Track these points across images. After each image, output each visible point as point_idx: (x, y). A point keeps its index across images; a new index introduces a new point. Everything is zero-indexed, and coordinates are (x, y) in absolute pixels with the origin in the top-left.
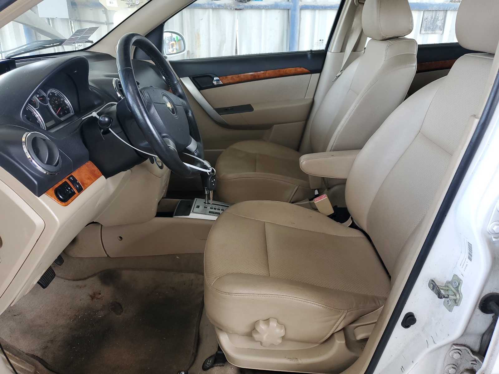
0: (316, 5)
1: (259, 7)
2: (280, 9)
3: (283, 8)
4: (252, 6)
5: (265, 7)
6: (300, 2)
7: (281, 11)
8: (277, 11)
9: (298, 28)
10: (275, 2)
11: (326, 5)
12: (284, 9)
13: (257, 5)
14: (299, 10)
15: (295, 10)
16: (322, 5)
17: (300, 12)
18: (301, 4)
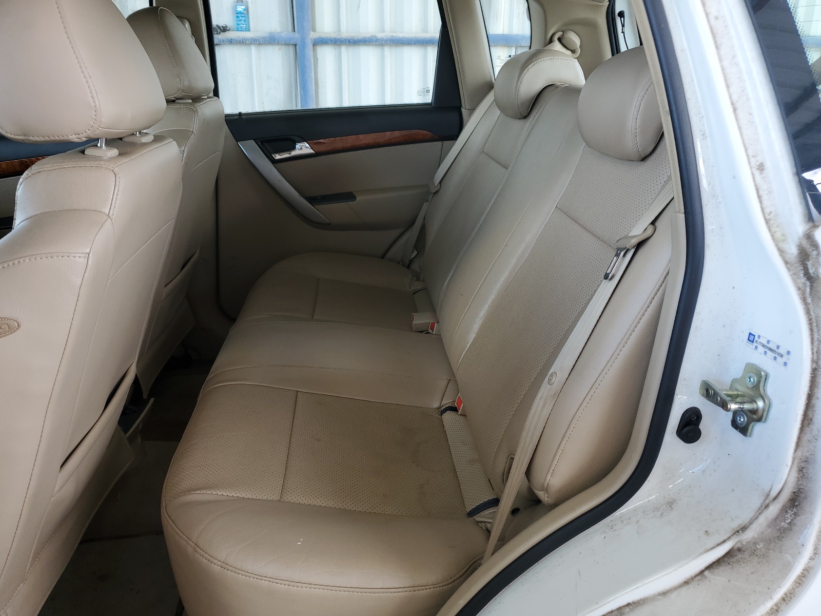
0: (339, 37)
1: (243, 42)
2: (278, 44)
3: (284, 42)
4: (231, 39)
5: (253, 42)
6: (312, 32)
7: (284, 48)
8: (277, 48)
9: (313, 75)
10: (270, 33)
11: (356, 38)
12: (287, 44)
13: (238, 37)
14: (311, 46)
15: (304, 45)
16: (349, 38)
17: (314, 50)
18: (313, 35)
